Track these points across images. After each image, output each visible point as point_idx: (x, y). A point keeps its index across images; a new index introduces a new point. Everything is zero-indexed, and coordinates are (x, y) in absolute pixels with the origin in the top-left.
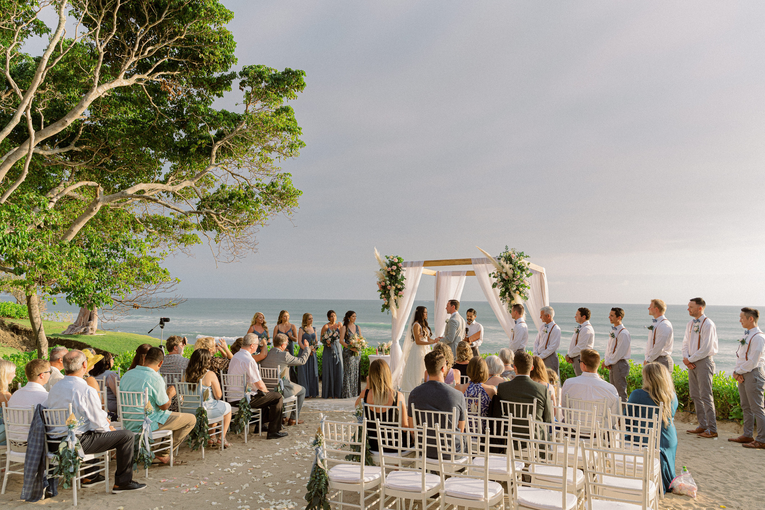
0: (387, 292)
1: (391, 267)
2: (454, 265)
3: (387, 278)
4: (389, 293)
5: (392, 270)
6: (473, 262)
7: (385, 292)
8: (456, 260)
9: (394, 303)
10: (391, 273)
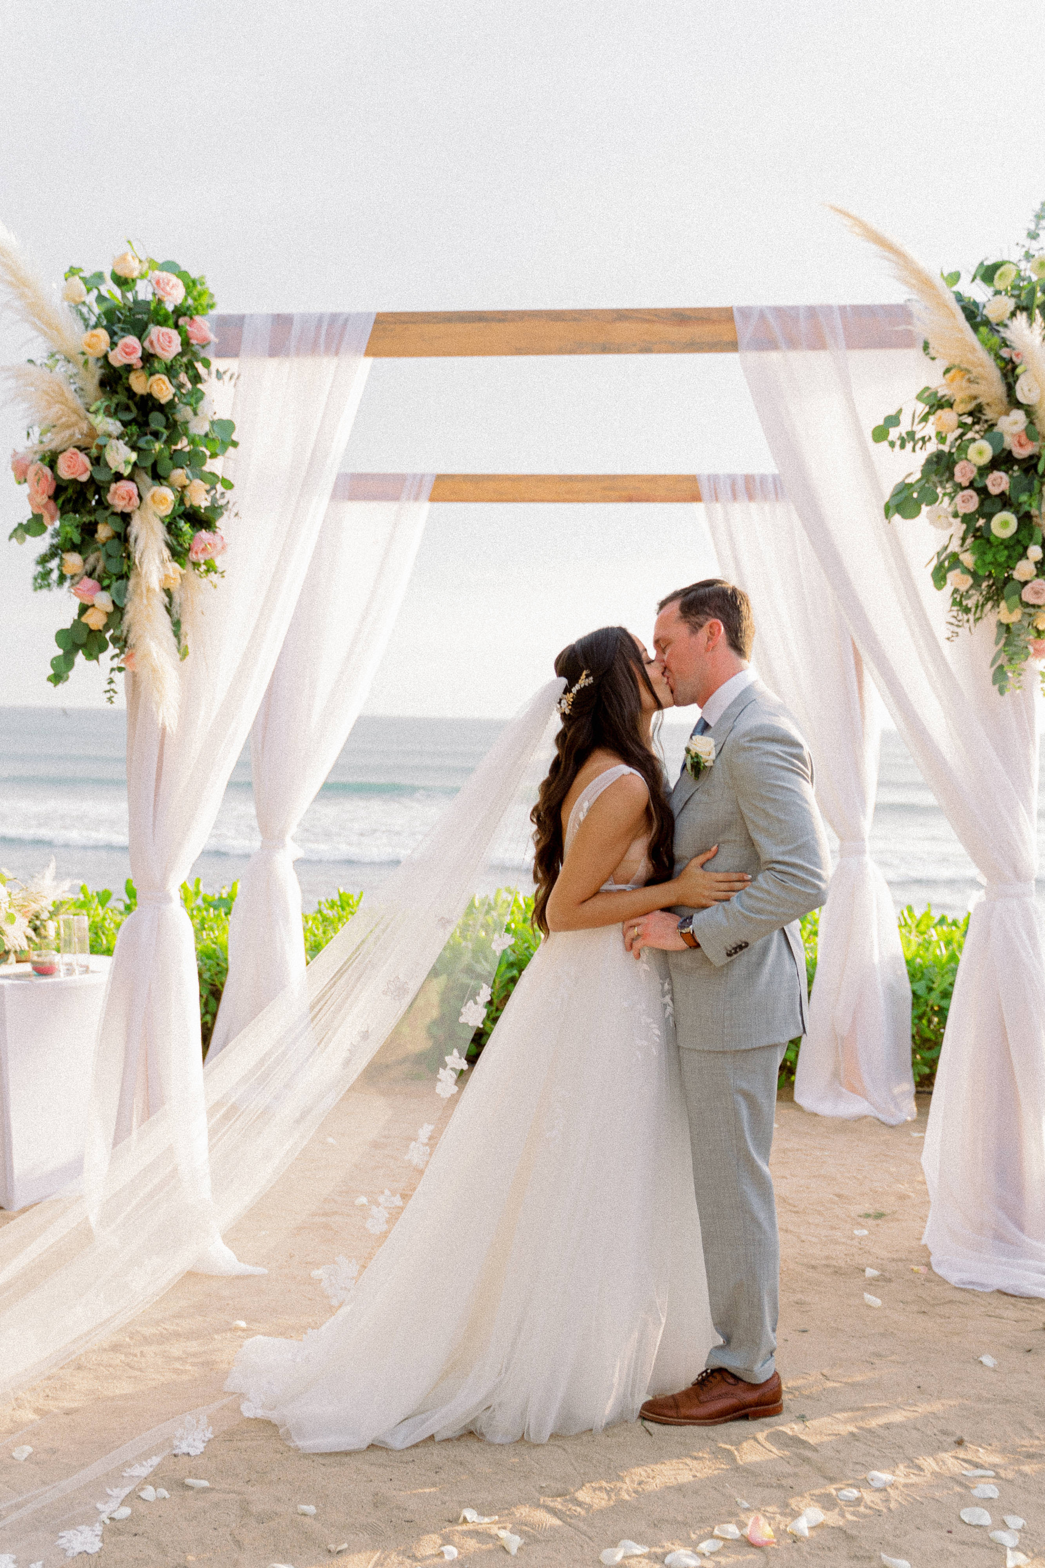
0: (103, 532)
1: (140, 331)
2: (605, 349)
3: (113, 426)
4: (122, 538)
5: (148, 358)
6: (745, 332)
7: (89, 530)
8: (622, 316)
9: (163, 622)
10: (139, 384)
